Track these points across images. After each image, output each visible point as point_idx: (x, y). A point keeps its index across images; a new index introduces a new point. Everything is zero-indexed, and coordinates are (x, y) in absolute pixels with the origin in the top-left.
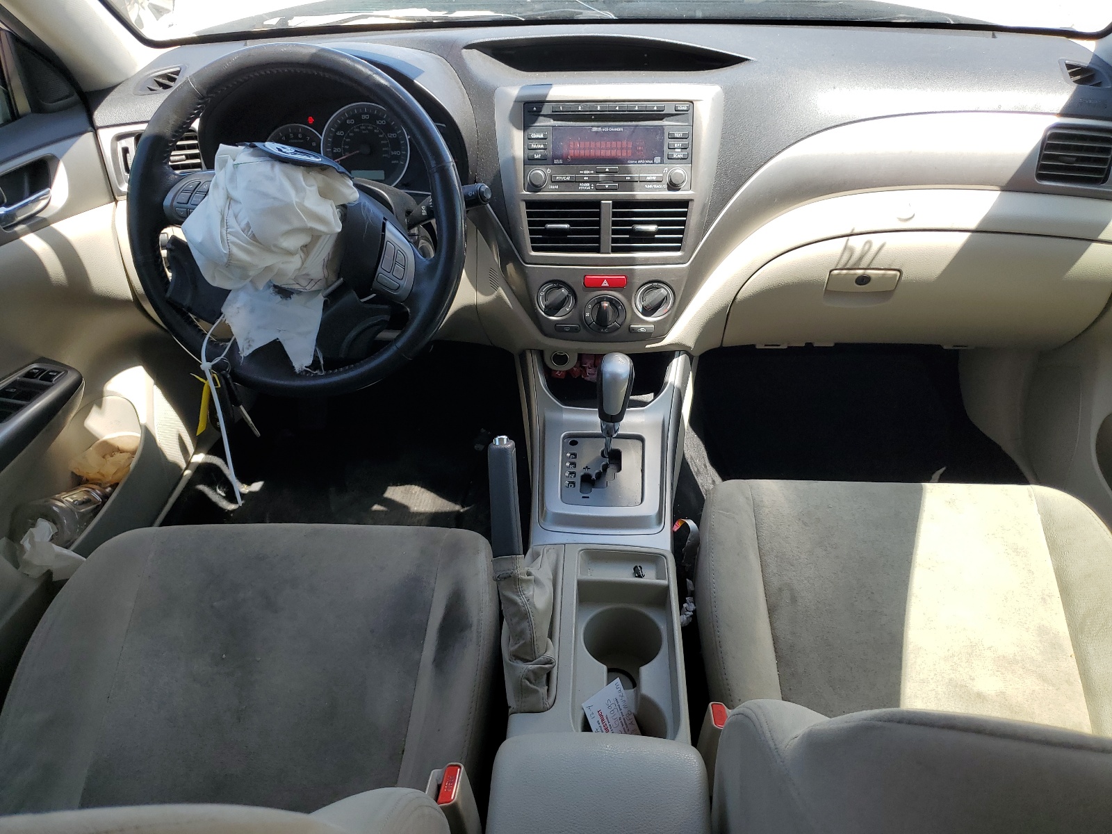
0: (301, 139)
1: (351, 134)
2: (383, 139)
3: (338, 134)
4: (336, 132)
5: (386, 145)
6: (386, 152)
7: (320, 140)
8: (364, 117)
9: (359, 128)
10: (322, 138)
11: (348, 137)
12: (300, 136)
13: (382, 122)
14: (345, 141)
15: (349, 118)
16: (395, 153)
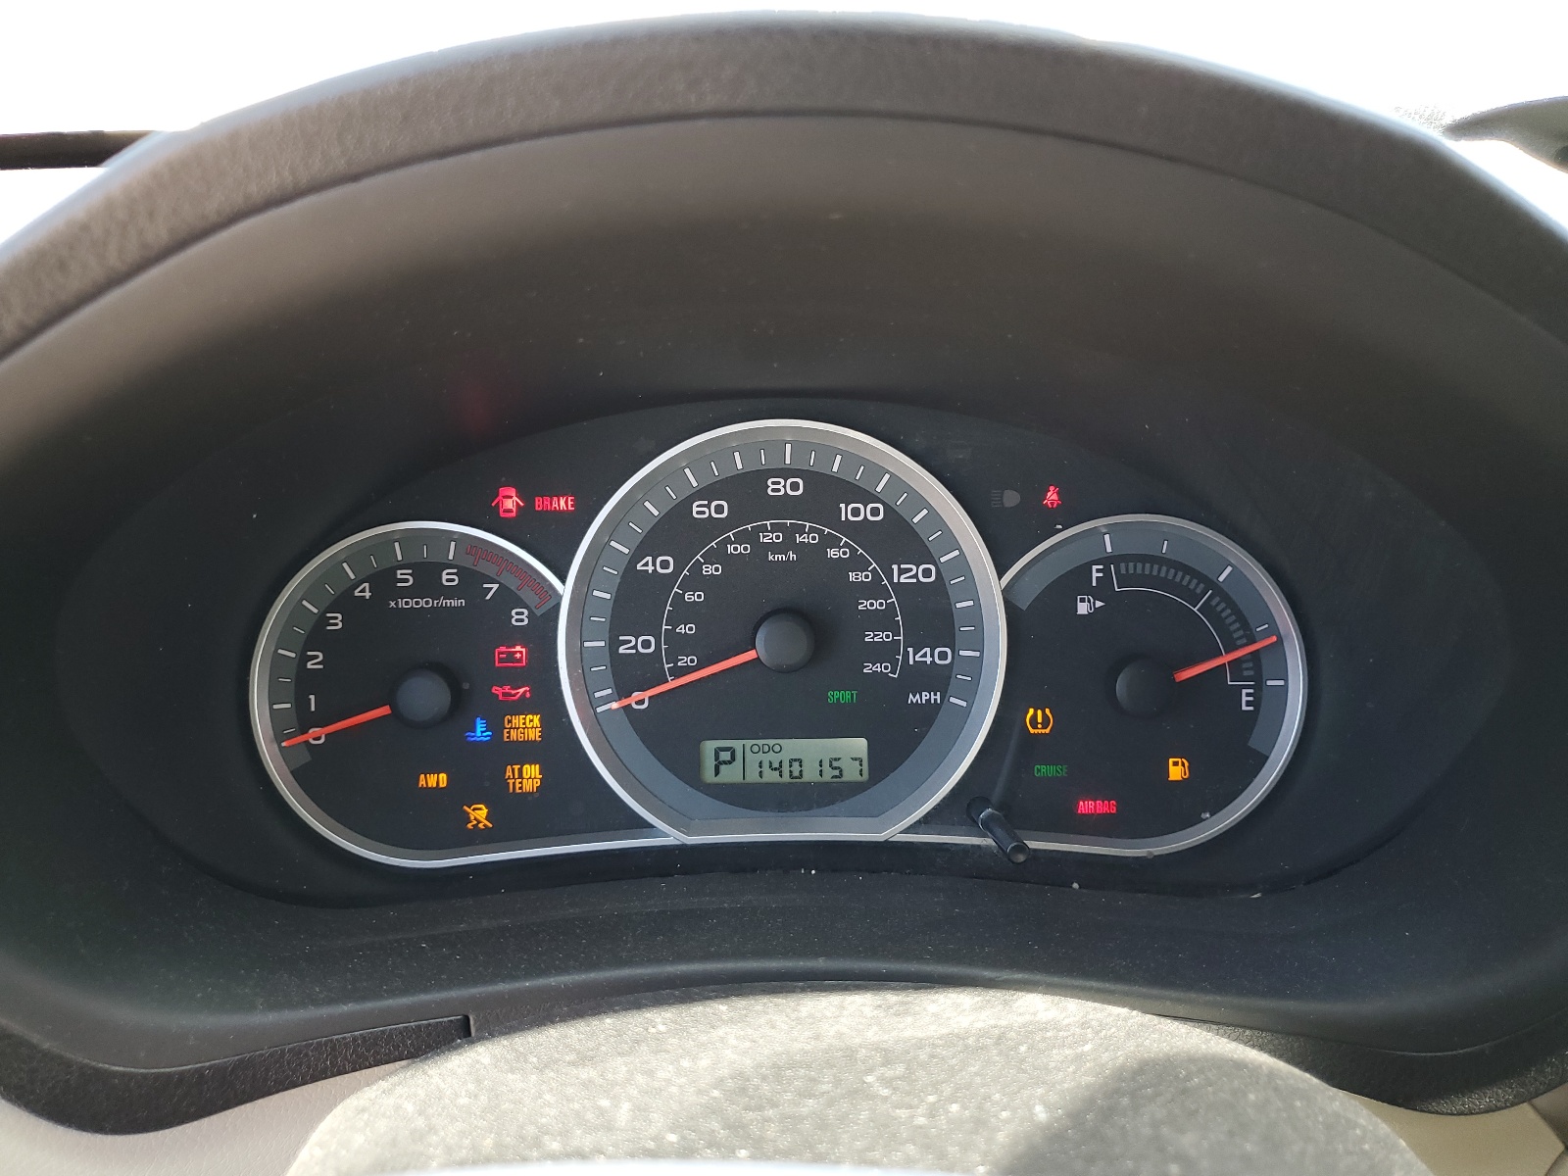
0: (450, 593)
1: (709, 570)
2: (874, 590)
3: (647, 565)
4: (637, 556)
5: (883, 621)
6: (884, 653)
7: (560, 597)
8: (778, 487)
9: (750, 537)
10: (566, 590)
11: (695, 581)
12: (449, 578)
13: (865, 512)
14: (679, 597)
15: (707, 493)
16: (926, 656)
